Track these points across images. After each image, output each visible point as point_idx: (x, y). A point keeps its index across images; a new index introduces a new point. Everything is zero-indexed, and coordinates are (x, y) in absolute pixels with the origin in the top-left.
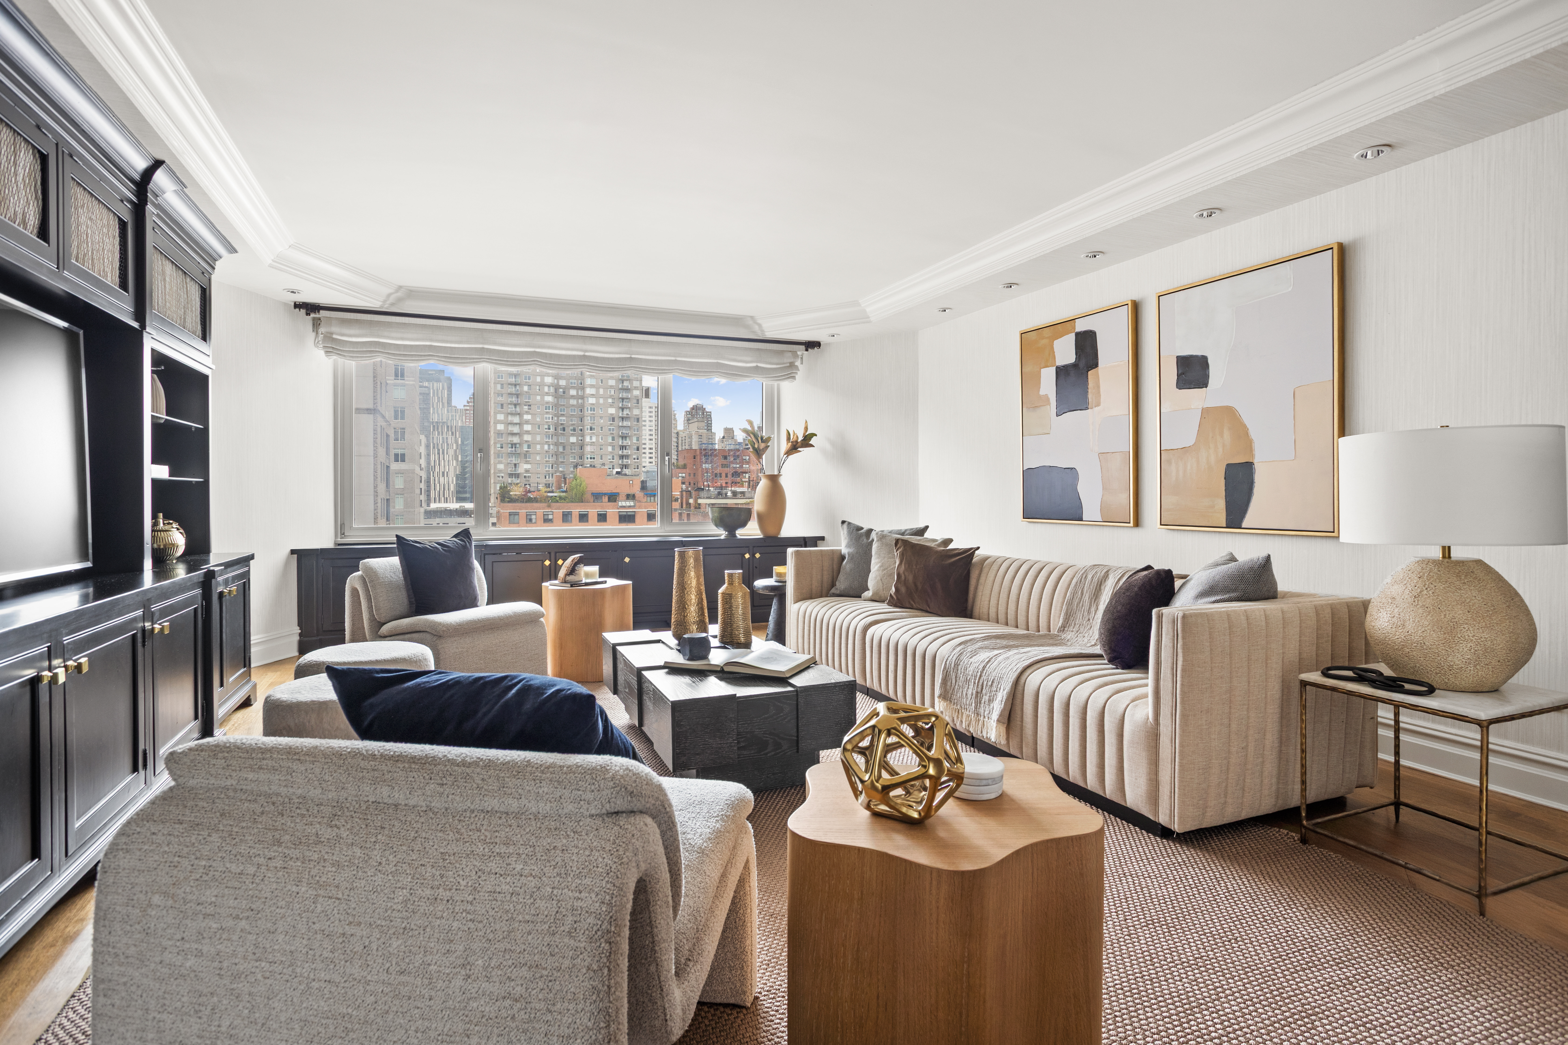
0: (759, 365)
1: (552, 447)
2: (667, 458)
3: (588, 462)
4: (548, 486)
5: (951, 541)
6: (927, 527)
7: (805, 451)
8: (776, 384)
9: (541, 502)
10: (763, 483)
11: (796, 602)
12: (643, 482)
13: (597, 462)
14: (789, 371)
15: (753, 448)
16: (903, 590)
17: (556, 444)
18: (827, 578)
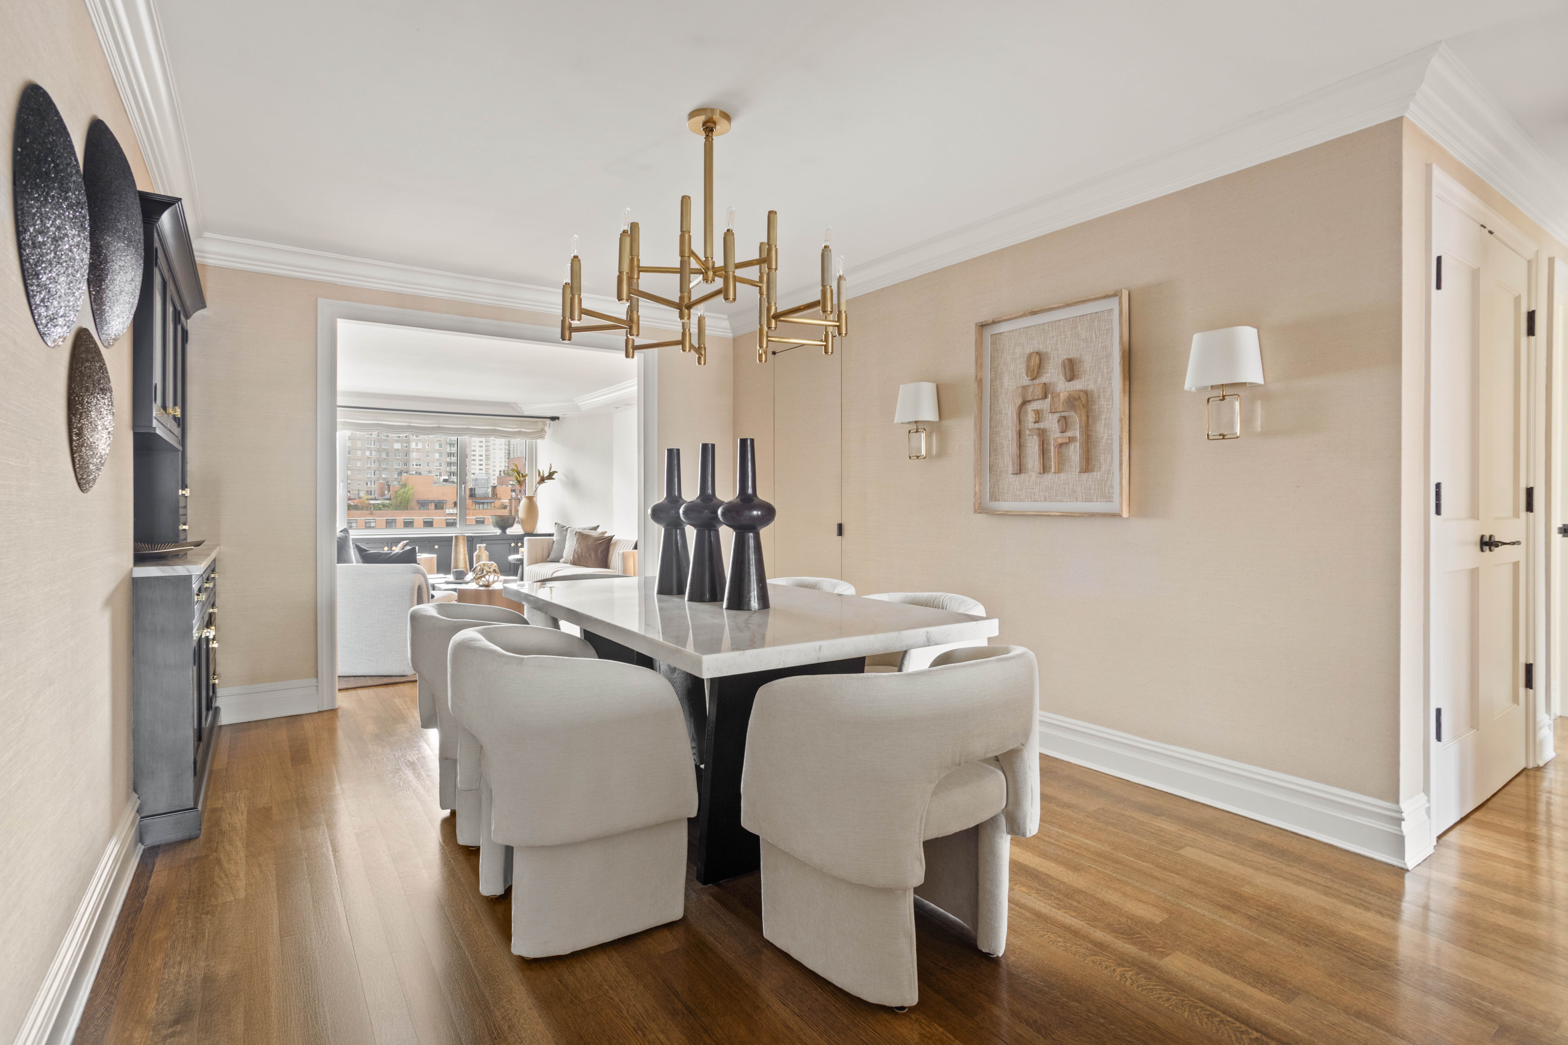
0: (522, 430)
1: (374, 453)
2: (463, 486)
3: (413, 468)
4: (369, 492)
5: (606, 532)
6: (598, 526)
7: (548, 482)
8: (534, 441)
9: (362, 509)
10: (524, 501)
11: (528, 566)
12: (471, 489)
13: (424, 469)
14: (541, 434)
15: (517, 480)
16: (576, 556)
17: (379, 451)
18: (545, 553)
